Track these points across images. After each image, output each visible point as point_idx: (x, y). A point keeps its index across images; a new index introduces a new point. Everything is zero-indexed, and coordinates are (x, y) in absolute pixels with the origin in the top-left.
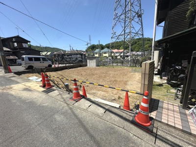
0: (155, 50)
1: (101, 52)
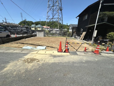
0: (96, 30)
1: (36, 27)
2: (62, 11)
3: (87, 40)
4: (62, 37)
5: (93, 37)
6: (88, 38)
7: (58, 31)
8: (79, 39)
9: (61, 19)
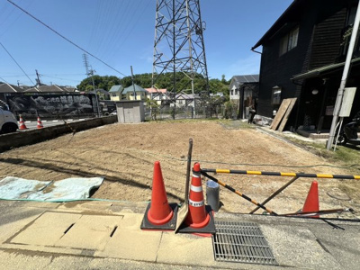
1: (124, 92)
2: (201, 33)
3: (304, 129)
4: (204, 122)
5: (335, 119)
6: (306, 122)
7: (192, 100)
8: (267, 128)
9: (202, 61)
